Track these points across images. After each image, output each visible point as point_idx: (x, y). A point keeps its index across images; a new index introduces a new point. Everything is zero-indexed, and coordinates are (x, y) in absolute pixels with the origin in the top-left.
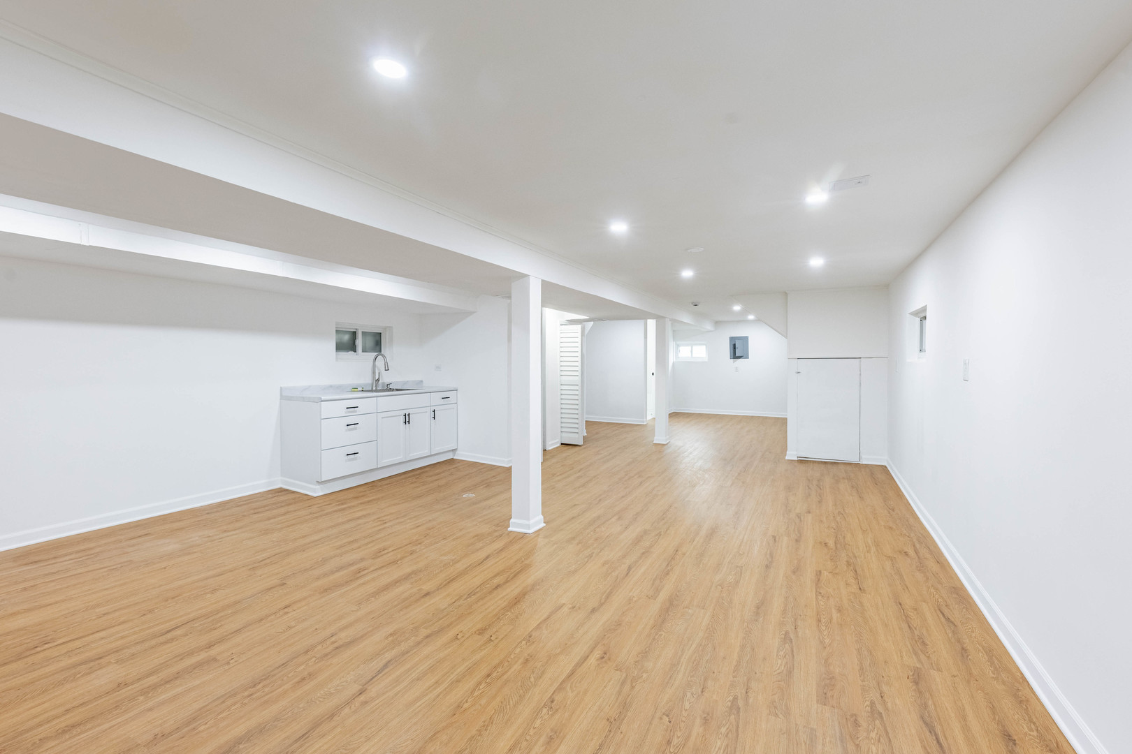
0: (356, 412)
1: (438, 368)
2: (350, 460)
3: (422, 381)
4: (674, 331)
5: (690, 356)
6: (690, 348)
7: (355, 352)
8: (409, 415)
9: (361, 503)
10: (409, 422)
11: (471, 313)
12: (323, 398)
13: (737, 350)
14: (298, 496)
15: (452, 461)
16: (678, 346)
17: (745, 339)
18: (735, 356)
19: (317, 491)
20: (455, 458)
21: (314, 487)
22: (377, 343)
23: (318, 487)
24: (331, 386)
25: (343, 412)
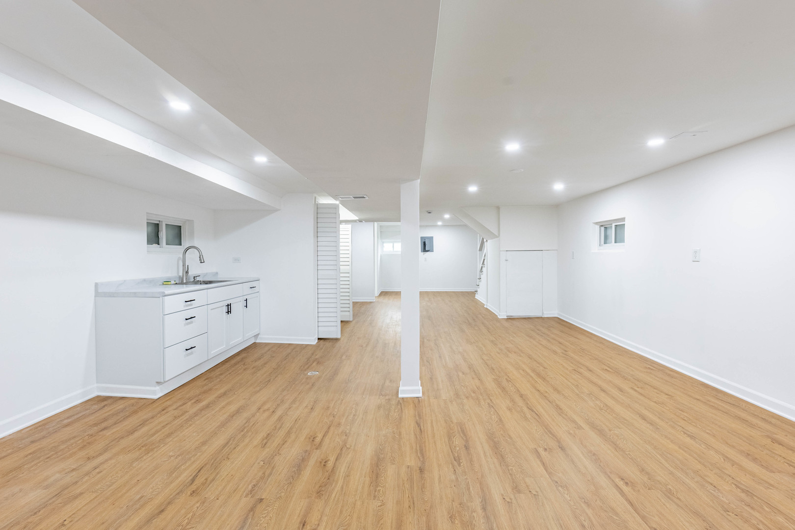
0: (191, 305)
1: (236, 260)
2: (188, 355)
3: (217, 273)
4: (381, 232)
5: (392, 250)
6: (392, 244)
7: (159, 244)
8: (230, 305)
9: (220, 397)
10: (230, 312)
11: (277, 210)
12: (167, 292)
13: (426, 246)
14: (133, 401)
15: (254, 345)
16: (383, 243)
17: (431, 238)
18: (424, 249)
19: (156, 393)
20: (257, 341)
21: (153, 388)
22: (177, 234)
23: (158, 388)
24: (145, 280)
25: (182, 305)
